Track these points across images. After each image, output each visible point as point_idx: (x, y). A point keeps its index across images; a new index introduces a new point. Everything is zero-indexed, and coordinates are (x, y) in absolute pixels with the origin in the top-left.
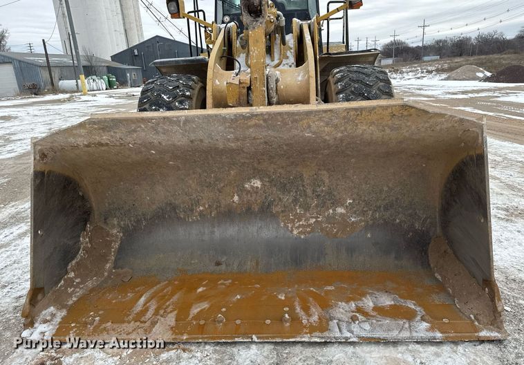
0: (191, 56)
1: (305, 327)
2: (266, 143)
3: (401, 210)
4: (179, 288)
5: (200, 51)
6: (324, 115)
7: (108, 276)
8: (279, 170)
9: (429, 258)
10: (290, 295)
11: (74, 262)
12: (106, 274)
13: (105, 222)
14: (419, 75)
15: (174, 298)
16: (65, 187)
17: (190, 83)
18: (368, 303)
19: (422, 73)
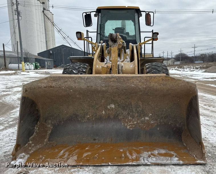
0: (85, 56)
1: (130, 160)
2: (117, 88)
3: (171, 119)
4: (78, 148)
5: (88, 54)
6: (138, 78)
7: (46, 144)
8: (122, 101)
9: (182, 138)
10: (125, 150)
11: (32, 137)
12: (45, 143)
13: (45, 122)
14: (192, 70)
15: (76, 151)
16: (32, 105)
17: (85, 66)
18: (156, 152)
19: (193, 68)
